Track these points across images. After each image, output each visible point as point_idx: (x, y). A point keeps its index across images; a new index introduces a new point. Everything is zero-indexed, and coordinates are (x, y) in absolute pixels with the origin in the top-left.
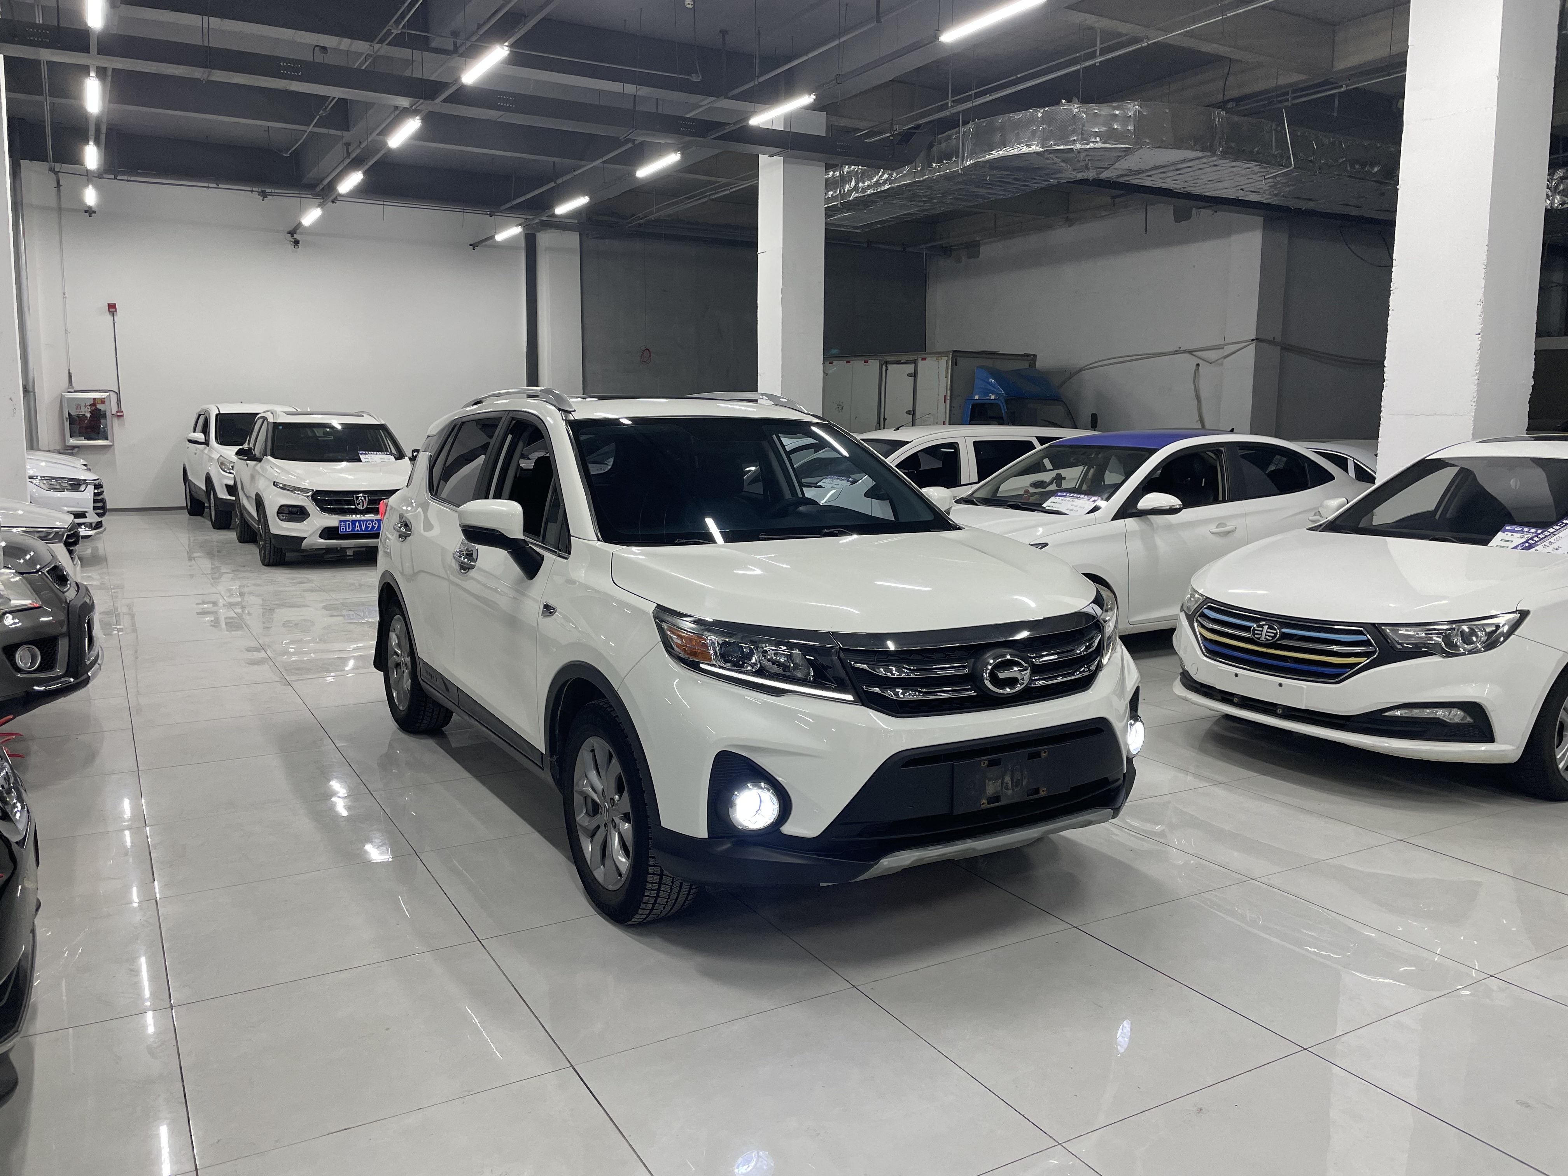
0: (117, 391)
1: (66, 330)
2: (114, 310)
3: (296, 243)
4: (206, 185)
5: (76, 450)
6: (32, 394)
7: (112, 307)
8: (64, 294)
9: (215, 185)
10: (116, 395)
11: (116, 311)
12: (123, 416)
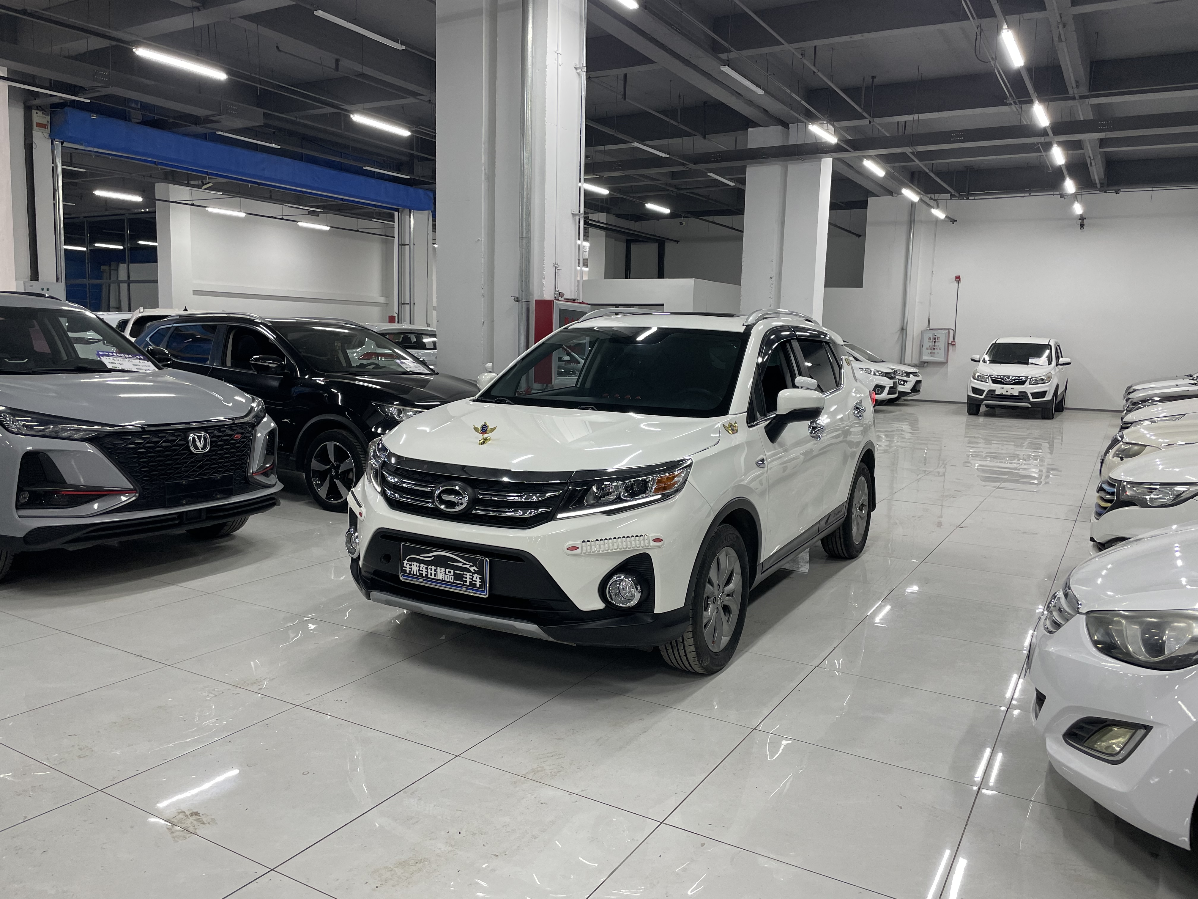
0: (954, 329)
1: (931, 293)
2: (958, 280)
3: (1082, 225)
4: (1023, 195)
5: (926, 364)
6: (905, 331)
7: (958, 278)
8: (932, 272)
9: (1028, 195)
10: (953, 332)
11: (960, 280)
12: (955, 344)
